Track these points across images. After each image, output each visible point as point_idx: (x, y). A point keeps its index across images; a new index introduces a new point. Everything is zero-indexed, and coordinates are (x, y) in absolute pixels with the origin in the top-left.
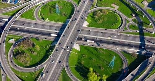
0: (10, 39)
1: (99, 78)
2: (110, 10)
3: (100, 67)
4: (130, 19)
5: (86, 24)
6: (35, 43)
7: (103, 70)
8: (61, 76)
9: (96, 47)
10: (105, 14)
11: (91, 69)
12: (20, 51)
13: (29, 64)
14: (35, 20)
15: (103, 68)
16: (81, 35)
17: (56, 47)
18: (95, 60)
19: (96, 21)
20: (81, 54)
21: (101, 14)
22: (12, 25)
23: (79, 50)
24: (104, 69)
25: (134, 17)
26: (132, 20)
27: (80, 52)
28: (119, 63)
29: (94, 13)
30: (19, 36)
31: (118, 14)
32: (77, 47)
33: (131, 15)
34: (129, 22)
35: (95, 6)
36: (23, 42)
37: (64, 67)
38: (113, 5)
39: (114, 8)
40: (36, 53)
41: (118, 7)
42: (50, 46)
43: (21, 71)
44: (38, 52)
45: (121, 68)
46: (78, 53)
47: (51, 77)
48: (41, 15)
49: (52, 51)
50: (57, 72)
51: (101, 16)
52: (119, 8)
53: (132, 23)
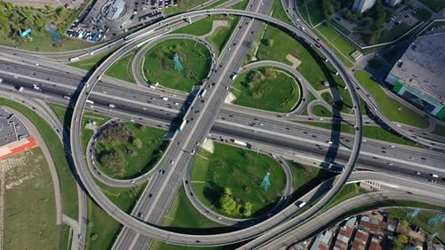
0: (88, 122)
1: (240, 206)
2: (282, 70)
3: (244, 187)
4: (318, 94)
5: (230, 98)
6: (134, 135)
7: (249, 191)
8: (177, 198)
9: (243, 148)
10: (269, 78)
11: (228, 191)
12: (108, 149)
13: (123, 173)
14: (135, 82)
16: (218, 121)
17: (171, 143)
18: (237, 173)
19: (250, 94)
20: (214, 158)
21: (263, 78)
22: (91, 92)
23: (212, 152)
25: (327, 87)
26: (322, 95)
27: (214, 155)
28: (279, 182)
29: (249, 76)
30: (103, 117)
31: (296, 79)
32: (208, 146)
33: (323, 83)
34: (316, 99)
35: (254, 59)
36: (113, 131)
37: (183, 183)
38: (290, 58)
39: (291, 64)
40: (135, 154)
41: (300, 62)
42: (160, 140)
43: (111, 185)
44: (139, 150)
46: (208, 157)
48: (145, 71)
49: (164, 151)
50: (171, 191)
51: (262, 82)
52: (301, 65)
53: (320, 101)
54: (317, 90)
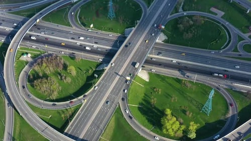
0: (23, 54)
1: (183, 127)
2: (208, 18)
3: (184, 112)
4: (246, 36)
6: (68, 63)
7: (190, 116)
8: (113, 119)
9: (179, 78)
10: (197, 24)
11: (168, 112)
12: (41, 75)
13: (55, 96)
14: (70, 26)
15: (191, 113)
16: (151, 56)
17: (106, 72)
18: (175, 98)
19: (181, 35)
20: (151, 87)
21: (191, 22)
22: (28, 32)
23: (148, 80)
24: (192, 115)
27: (149, 83)
28: (221, 107)
29: (177, 21)
30: (39, 51)
31: (223, 25)
32: (143, 75)
34: (244, 40)
35: (180, 10)
36: (47, 60)
37: (119, 105)
38: (213, 10)
39: (216, 14)
40: (69, 80)
41: (223, 13)
42: (94, 69)
45: (225, 115)
46: (144, 85)
47: (94, 120)
48: (80, 18)
50: (106, 113)
51: (191, 26)
53: (249, 41)
54: (244, 33)
